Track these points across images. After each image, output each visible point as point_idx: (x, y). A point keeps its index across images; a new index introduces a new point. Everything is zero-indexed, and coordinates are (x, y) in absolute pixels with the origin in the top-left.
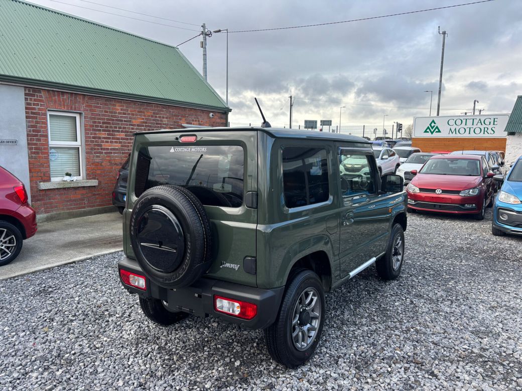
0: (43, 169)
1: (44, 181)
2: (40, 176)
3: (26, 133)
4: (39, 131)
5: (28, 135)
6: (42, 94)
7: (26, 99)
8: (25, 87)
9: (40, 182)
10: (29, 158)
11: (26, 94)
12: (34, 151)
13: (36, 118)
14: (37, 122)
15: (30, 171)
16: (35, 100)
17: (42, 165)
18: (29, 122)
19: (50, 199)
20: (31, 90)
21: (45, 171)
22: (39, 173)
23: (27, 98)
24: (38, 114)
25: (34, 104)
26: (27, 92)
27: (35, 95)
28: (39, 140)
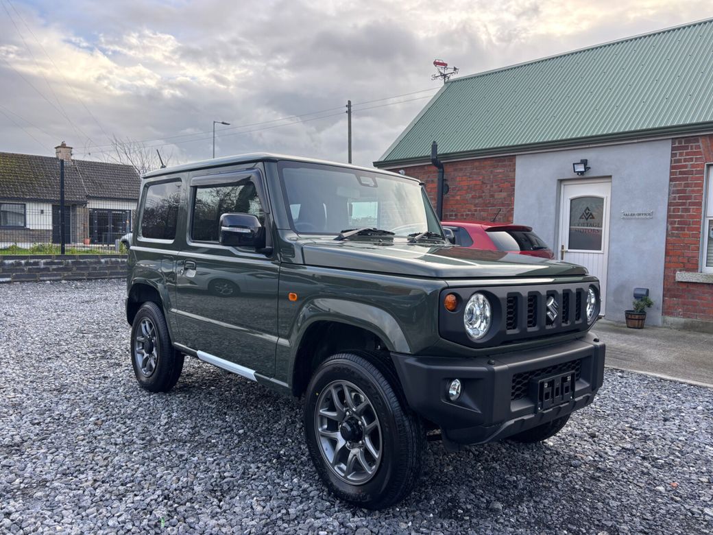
0: (688, 253)
1: (688, 270)
2: (682, 263)
3: (667, 201)
4: (689, 197)
5: (670, 204)
6: (700, 144)
7: (673, 155)
8: (672, 139)
9: (680, 271)
10: (667, 235)
11: (673, 149)
12: (676, 226)
13: (686, 179)
14: (687, 185)
15: (667, 253)
16: (687, 154)
17: (687, 247)
18: (675, 186)
19: (693, 298)
20: (683, 140)
21: (690, 255)
22: (680, 258)
23: (676, 153)
24: (691, 173)
25: (685, 160)
26: (677, 145)
27: (688, 146)
28: (687, 210)
